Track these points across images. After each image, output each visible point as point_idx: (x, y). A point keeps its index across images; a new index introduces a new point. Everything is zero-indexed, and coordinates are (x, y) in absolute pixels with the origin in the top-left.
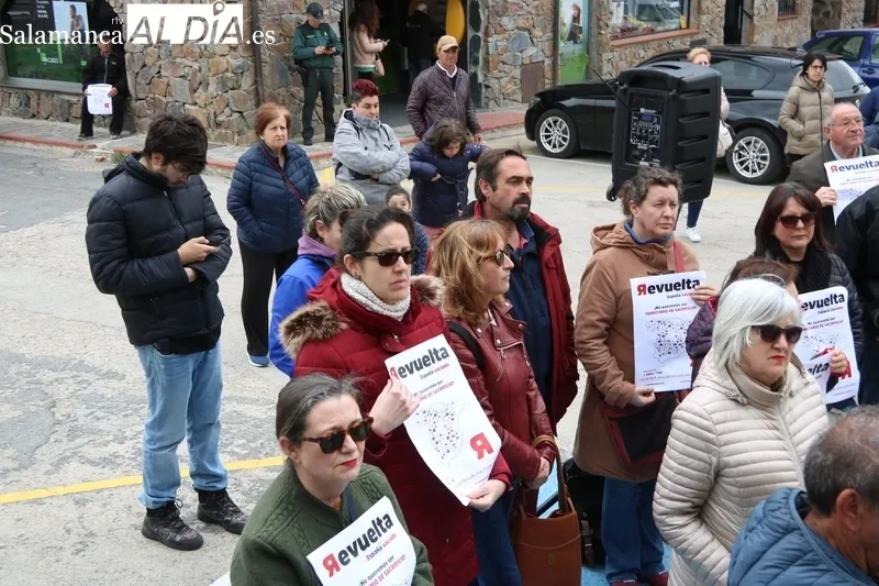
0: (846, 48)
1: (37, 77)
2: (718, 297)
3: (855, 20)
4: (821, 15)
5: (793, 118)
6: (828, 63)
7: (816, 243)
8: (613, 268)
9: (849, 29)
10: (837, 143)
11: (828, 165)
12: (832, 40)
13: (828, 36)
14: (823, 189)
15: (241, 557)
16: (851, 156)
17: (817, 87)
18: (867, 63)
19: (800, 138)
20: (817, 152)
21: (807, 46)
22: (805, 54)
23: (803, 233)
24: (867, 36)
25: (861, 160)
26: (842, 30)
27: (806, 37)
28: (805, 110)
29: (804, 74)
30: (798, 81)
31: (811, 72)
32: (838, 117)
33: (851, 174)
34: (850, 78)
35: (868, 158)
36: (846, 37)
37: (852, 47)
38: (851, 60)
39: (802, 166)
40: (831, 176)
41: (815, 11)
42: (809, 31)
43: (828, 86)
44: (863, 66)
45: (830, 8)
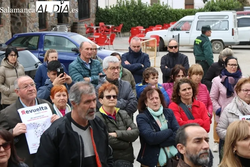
0: (31, 42)
3: (34, 27)
4: (16, 25)
5: (3, 84)
6: (19, 52)
7: (13, 159)
9: (31, 33)
10: (23, 98)
11: (20, 111)
12: (21, 39)
13: (20, 36)
14: (19, 124)
16: (31, 105)
17: (14, 66)
18: (42, 50)
19: (8, 95)
21: (9, 43)
22: (6, 47)
23: (4, 154)
24: (40, 36)
25: (37, 106)
26: (28, 33)
27: (9, 37)
28: (9, 79)
29: (6, 59)
30: (4, 63)
31: (10, 58)
32: (21, 84)
33: (32, 115)
34: (34, 61)
35: (41, 105)
36: (30, 36)
37: (34, 42)
38: (33, 49)
39: (6, 112)
40: (23, 117)
41: (12, 23)
42: (10, 34)
43: (20, 65)
44: (40, 52)
45: (20, 21)
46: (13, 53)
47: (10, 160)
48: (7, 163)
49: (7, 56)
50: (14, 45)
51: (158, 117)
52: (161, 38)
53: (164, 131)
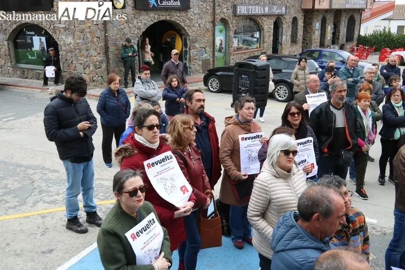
0: (313, 55)
1: (27, 64)
2: (269, 140)
3: (317, 46)
4: (305, 44)
5: (296, 79)
6: (307, 60)
7: (303, 122)
8: (232, 132)
9: (314, 49)
10: (310, 88)
11: (307, 96)
12: (308, 53)
13: (307, 51)
14: (305, 104)
15: (101, 235)
16: (314, 93)
17: (304, 69)
18: (320, 60)
19: (298, 86)
20: (303, 91)
21: (300, 55)
22: (299, 57)
23: (297, 118)
24: (320, 51)
25: (318, 94)
26: (312, 49)
27: (300, 51)
28: (300, 77)
29: (299, 64)
30: (297, 67)
31: (301, 63)
32: (311, 79)
33: (315, 99)
34: (315, 66)
35: (320, 93)
36: (313, 51)
37: (316, 55)
38: (315, 59)
39: (298, 96)
40: (308, 100)
41: (303, 43)
42: (301, 49)
43: (307, 68)
44: (319, 61)
45: (308, 42)
46: (304, 60)
47: (300, 123)
48: (298, 125)
49: (300, 62)
50: (303, 56)
51: (398, 107)
52: (402, 56)
53: (402, 117)
